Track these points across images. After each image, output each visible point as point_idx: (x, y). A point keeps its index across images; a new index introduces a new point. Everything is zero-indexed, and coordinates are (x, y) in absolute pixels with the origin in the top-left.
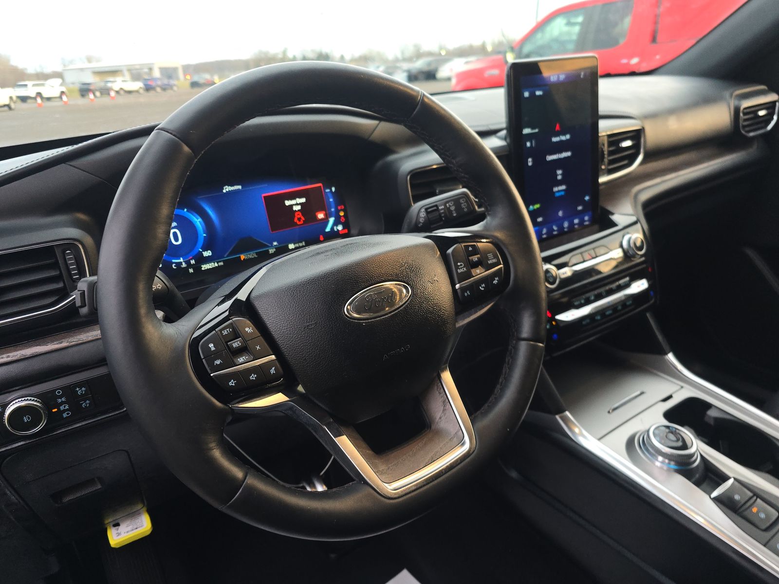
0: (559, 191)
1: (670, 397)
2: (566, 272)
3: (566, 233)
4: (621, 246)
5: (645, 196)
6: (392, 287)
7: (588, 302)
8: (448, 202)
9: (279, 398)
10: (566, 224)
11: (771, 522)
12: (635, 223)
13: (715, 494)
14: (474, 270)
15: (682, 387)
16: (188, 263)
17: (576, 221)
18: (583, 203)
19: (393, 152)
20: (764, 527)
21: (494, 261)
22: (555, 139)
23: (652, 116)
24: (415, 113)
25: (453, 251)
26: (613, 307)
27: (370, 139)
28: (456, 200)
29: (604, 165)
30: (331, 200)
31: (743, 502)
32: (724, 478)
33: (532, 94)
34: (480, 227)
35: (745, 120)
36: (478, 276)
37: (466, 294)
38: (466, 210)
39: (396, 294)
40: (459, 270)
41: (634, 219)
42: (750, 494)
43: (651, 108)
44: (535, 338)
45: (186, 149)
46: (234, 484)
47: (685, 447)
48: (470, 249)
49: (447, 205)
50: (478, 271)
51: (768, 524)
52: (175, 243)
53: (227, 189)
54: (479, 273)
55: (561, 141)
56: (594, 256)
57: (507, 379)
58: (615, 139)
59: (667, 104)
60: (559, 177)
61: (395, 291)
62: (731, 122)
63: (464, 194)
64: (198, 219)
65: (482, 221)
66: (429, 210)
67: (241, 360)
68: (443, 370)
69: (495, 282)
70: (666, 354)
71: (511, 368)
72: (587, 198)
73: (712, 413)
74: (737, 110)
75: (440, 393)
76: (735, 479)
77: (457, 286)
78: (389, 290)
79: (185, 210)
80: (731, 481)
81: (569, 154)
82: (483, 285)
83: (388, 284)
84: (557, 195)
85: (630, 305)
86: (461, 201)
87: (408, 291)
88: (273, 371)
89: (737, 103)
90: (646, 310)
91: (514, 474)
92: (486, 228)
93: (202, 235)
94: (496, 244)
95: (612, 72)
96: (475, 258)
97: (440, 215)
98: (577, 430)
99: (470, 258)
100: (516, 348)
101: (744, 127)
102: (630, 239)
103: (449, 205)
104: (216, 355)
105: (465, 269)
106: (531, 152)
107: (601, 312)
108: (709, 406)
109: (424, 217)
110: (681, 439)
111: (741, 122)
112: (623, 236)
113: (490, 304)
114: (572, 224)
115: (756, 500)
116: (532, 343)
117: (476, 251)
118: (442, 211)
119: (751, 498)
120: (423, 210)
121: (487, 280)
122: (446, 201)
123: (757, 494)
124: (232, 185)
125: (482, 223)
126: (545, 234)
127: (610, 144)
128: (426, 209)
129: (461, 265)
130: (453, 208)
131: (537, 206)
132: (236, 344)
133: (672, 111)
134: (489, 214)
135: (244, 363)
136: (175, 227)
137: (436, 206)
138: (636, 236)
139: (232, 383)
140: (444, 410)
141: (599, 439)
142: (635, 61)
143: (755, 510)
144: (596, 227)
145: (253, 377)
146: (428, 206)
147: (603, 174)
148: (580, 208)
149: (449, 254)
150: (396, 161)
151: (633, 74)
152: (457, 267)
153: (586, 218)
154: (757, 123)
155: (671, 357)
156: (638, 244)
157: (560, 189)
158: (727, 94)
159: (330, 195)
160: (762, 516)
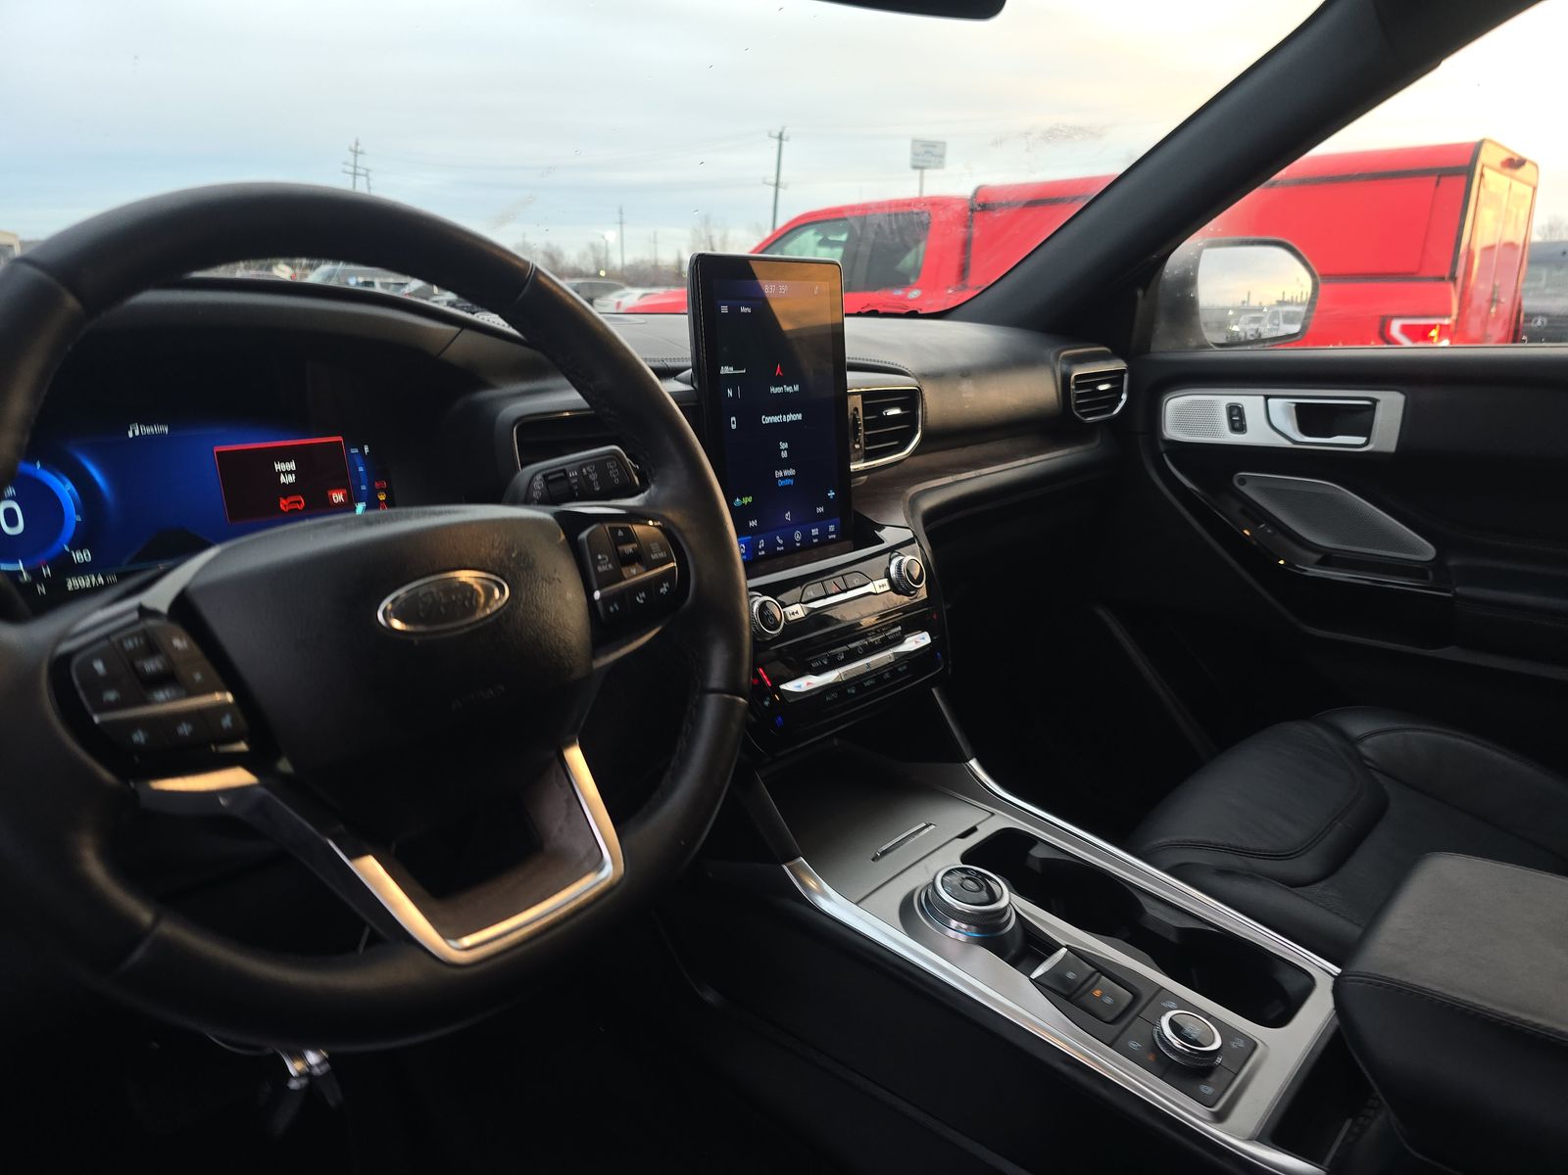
0: (784, 478)
1: (973, 830)
2: (797, 611)
3: (799, 549)
4: (888, 575)
5: (927, 504)
6: (471, 581)
7: (834, 664)
8: (585, 466)
9: (237, 777)
10: (798, 536)
11: (1121, 1009)
12: (910, 542)
13: (1038, 973)
14: (627, 568)
15: (993, 814)
16: (36, 574)
17: (815, 532)
18: (826, 502)
19: (487, 386)
20: (1110, 1018)
21: (662, 555)
22: (774, 390)
23: (937, 376)
24: (520, 297)
25: (588, 537)
26: (876, 674)
27: (442, 356)
28: (600, 463)
29: (858, 443)
30: (361, 469)
31: (1081, 981)
32: (1052, 947)
33: (735, 310)
34: (639, 500)
35: (1080, 396)
36: (634, 580)
37: (612, 609)
38: (617, 481)
39: (478, 593)
40: (599, 568)
41: (908, 534)
42: (1091, 969)
43: (934, 362)
44: (733, 688)
45: (71, 302)
46: (133, 933)
47: (993, 899)
48: (620, 533)
49: (584, 470)
50: (634, 571)
51: (1117, 1013)
52: (7, 529)
53: (135, 431)
54: (636, 575)
55: (785, 393)
56: (844, 587)
57: (684, 759)
58: (875, 400)
59: (961, 360)
60: (784, 454)
61: (476, 590)
62: (1058, 397)
63: (614, 452)
64: (64, 484)
65: (643, 492)
66: (550, 478)
67: (161, 695)
68: (569, 744)
69: (663, 590)
70: (968, 761)
71: (691, 742)
72: (831, 494)
73: (1037, 852)
74: (1066, 378)
75: (561, 786)
76: (1067, 947)
77: (597, 595)
78: (465, 586)
79: (39, 466)
80: (1064, 951)
81: (799, 416)
82: (643, 595)
83: (465, 576)
84: (781, 483)
85: (905, 672)
86: (609, 464)
87: (502, 591)
88: (227, 722)
89: (1065, 367)
90: (933, 682)
91: (710, 996)
92: (648, 502)
93: (72, 517)
94: (666, 530)
95: (881, 310)
96: (629, 549)
97: (571, 488)
98: (812, 884)
99: (620, 548)
100: (700, 708)
101: (1079, 406)
102: (900, 562)
103: (587, 472)
104: (109, 681)
105: (610, 566)
106: (735, 407)
107: (856, 681)
108: (1033, 841)
109: (541, 490)
110: (985, 889)
111: (1073, 400)
112: (890, 560)
113: (654, 628)
114: (807, 537)
115: (1098, 979)
116: (727, 696)
117: (630, 537)
118: (574, 481)
119: (1093, 974)
120: (539, 477)
121: (650, 586)
122: (582, 464)
123: (1102, 968)
124: (148, 424)
125: (641, 496)
126: (762, 549)
127: (867, 409)
128: (545, 477)
129: (604, 559)
130: (593, 477)
131: (747, 500)
132: (151, 666)
133: (966, 373)
134: (653, 481)
135: (165, 703)
136: (12, 498)
137: (564, 471)
138: (912, 560)
139: (139, 737)
140: (568, 814)
141: (857, 904)
142: (915, 294)
143: (1097, 993)
144: (849, 543)
145: (185, 729)
146: (548, 471)
147: (858, 460)
148: (820, 510)
149: (582, 541)
150: (492, 400)
151: (913, 315)
152: (596, 562)
153: (832, 528)
154: (1099, 403)
155: (973, 763)
156: (916, 573)
157: (785, 475)
158: (1050, 353)
159: (358, 460)
160: (1108, 1000)
